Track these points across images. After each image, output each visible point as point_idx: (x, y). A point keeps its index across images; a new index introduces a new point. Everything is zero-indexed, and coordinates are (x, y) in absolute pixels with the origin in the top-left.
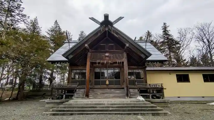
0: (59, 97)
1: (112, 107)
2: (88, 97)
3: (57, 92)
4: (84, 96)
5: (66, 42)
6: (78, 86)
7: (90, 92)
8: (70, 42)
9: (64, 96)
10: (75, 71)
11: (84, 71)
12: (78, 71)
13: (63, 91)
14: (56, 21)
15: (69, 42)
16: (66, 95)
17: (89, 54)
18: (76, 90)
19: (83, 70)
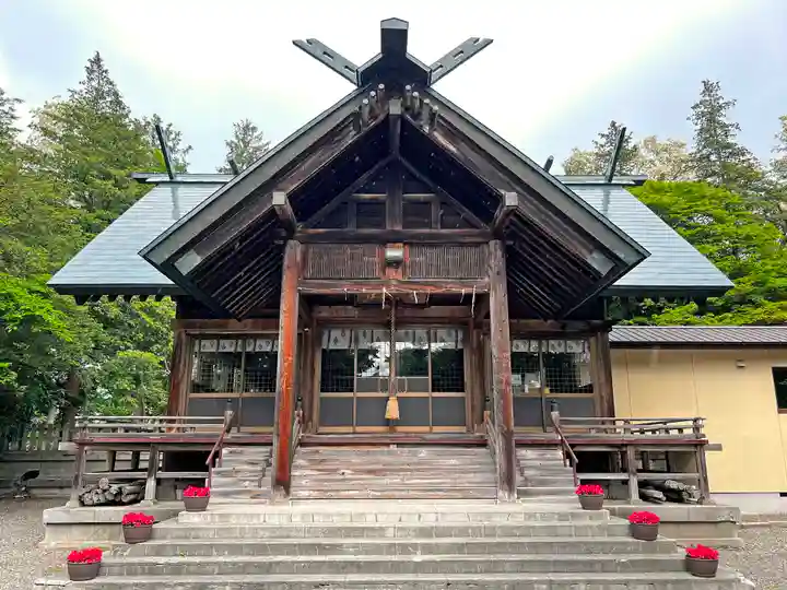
0: (120, 493)
1: (427, 549)
2: (288, 493)
3: (107, 466)
4: (267, 487)
5: (157, 183)
6: (228, 431)
7: (299, 461)
8: (179, 179)
9: (151, 485)
10: (209, 347)
11: (263, 346)
12: (228, 346)
13: (145, 456)
14: (97, 61)
15: (172, 182)
16: (159, 481)
17: (293, 251)
18: (217, 455)
19: (256, 337)
